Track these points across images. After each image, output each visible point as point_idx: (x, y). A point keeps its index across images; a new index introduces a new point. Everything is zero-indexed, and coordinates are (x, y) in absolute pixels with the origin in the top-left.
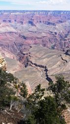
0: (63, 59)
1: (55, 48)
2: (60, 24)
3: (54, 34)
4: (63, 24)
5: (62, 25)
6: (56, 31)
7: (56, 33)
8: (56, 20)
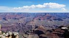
0: (24, 37)
7: (20, 24)
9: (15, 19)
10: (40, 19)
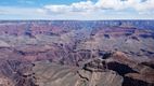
0: (82, 77)
1: (65, 62)
3: (59, 46)
7: (62, 45)
9: (52, 34)
10: (107, 36)
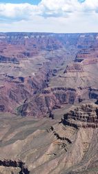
0: (59, 138)
1: (28, 111)
2: (28, 60)
3: (17, 80)
4: (33, 58)
5: (32, 61)
6: (20, 74)
7: (22, 79)
8: (17, 52)
